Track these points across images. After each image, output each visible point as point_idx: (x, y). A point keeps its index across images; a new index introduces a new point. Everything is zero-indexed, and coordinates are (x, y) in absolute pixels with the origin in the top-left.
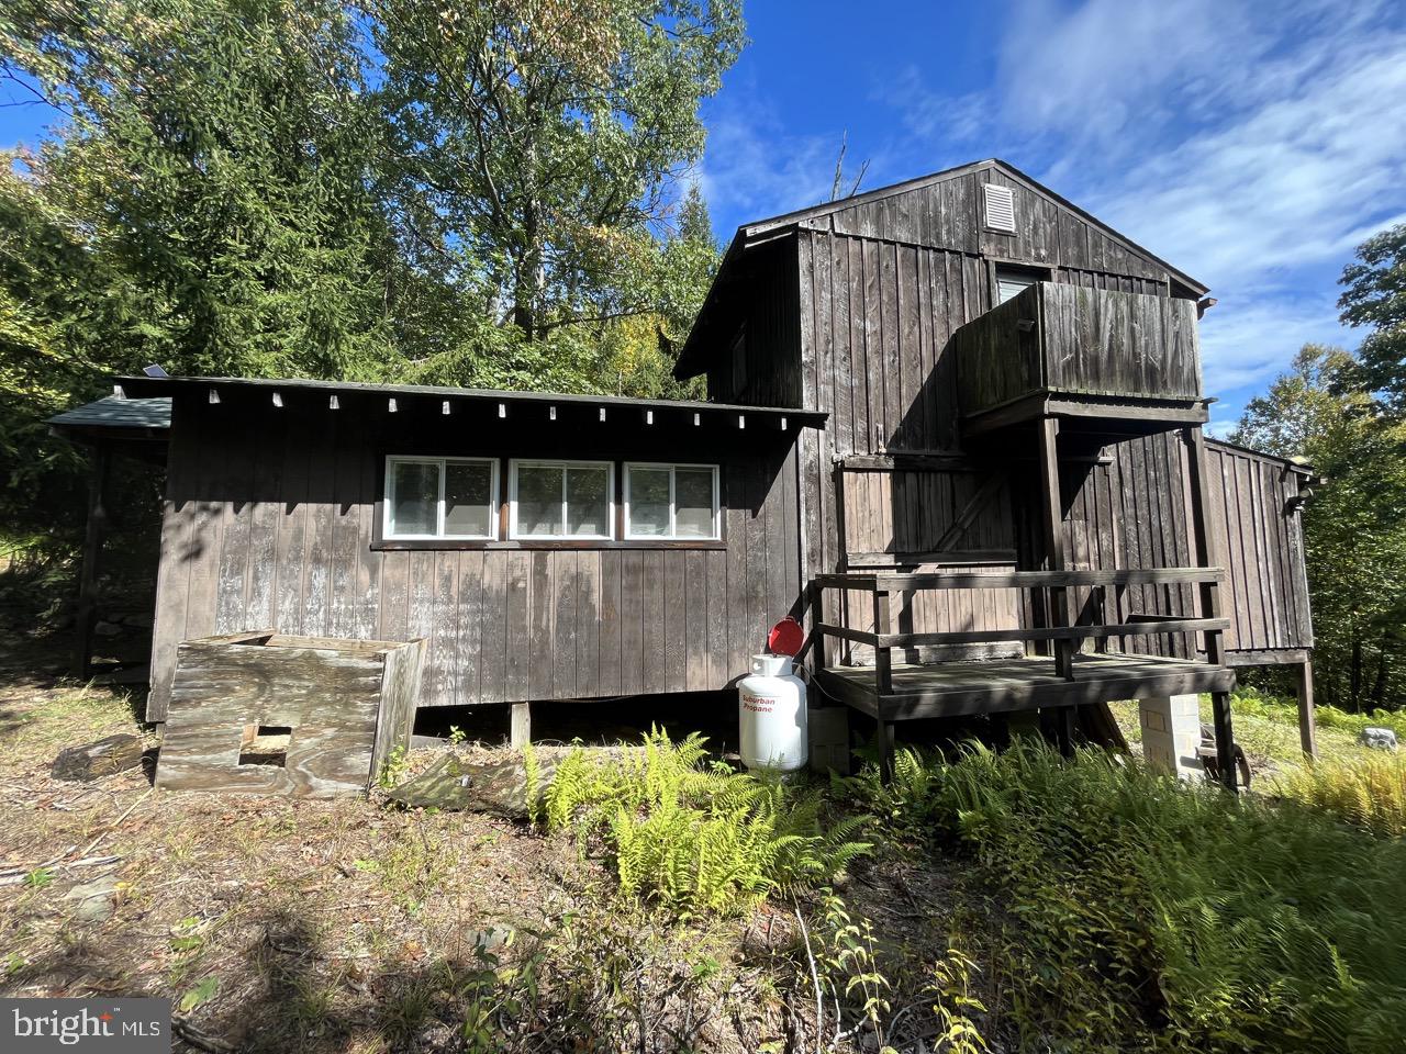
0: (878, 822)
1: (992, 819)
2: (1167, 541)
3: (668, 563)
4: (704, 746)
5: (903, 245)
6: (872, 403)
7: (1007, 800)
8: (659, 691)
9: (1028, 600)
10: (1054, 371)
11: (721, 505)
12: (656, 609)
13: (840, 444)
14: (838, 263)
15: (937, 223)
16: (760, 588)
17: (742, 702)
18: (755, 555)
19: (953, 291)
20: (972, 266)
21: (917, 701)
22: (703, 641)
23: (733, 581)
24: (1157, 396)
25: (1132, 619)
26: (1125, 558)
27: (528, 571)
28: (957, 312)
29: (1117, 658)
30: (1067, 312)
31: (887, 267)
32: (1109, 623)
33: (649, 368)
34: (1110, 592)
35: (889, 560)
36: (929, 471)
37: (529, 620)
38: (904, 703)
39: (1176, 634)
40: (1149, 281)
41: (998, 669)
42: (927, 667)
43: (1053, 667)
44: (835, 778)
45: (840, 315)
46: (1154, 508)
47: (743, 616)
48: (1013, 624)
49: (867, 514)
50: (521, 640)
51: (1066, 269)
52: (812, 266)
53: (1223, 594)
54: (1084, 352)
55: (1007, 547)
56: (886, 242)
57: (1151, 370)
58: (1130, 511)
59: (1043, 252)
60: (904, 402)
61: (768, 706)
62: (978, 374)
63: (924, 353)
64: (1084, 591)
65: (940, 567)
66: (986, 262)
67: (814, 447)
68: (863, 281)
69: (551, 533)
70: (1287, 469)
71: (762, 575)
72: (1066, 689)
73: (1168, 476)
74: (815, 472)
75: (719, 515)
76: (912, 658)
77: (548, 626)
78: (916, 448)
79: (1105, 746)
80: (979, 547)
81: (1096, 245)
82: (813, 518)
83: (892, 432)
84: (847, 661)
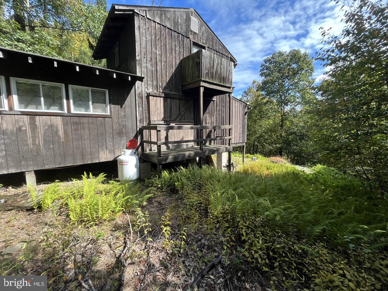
0: (155, 189)
1: (183, 184)
2: (224, 120)
3: (90, 121)
4: (105, 177)
5: (168, 28)
6: (158, 76)
7: (186, 179)
8: (89, 162)
9: (196, 133)
10: (203, 74)
11: (110, 103)
12: (86, 137)
13: (149, 88)
14: (148, 28)
15: (178, 25)
16: (124, 130)
17: (118, 163)
18: (122, 120)
19: (182, 46)
20: (187, 41)
21: (167, 158)
22: (105, 146)
23: (114, 128)
24: (224, 85)
25: (216, 137)
26: (216, 123)
27: (27, 123)
28: (182, 53)
29: (213, 146)
30: (207, 59)
31: (163, 34)
32: (212, 138)
33: (85, 54)
34: (213, 130)
35: (162, 122)
36: (173, 98)
37: (30, 141)
38: (164, 159)
39: (224, 140)
40: (226, 56)
41: (188, 150)
42: (172, 150)
43: (199, 148)
44: (146, 180)
45: (149, 46)
46: (223, 112)
47: (118, 138)
48: (192, 139)
49: (156, 109)
50: (27, 149)
51: (209, 48)
52: (139, 27)
53: (233, 132)
54: (210, 71)
55: (192, 120)
56: (163, 26)
57: (224, 78)
58: (218, 113)
59: (204, 41)
60: (167, 77)
61: (126, 164)
62: (187, 72)
63: (173, 64)
64: (208, 131)
65: (176, 124)
66: (190, 40)
67: (141, 88)
68: (156, 37)
69: (37, 109)
70: (246, 105)
71: (125, 126)
72: (201, 153)
73: (226, 105)
74: (141, 95)
75: (108, 106)
76: (168, 148)
77: (39, 143)
78: (170, 92)
79: (209, 165)
80: (185, 120)
81: (216, 43)
82: (141, 109)
83: (164, 86)
84: (151, 150)
